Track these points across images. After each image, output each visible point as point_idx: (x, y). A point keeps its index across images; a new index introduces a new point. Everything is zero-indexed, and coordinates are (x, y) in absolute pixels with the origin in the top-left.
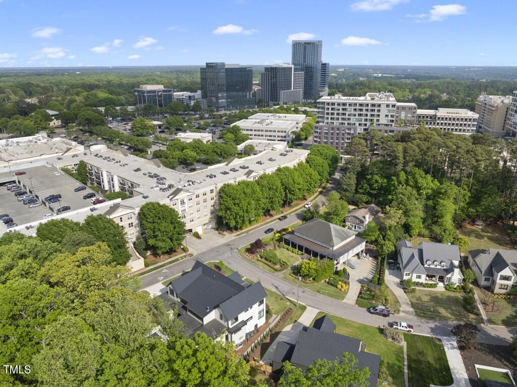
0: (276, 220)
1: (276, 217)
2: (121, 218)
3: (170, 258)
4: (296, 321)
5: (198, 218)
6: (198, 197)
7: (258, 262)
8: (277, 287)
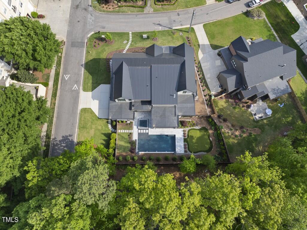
4: (199, 45)
7: (121, 9)
8: (159, 24)
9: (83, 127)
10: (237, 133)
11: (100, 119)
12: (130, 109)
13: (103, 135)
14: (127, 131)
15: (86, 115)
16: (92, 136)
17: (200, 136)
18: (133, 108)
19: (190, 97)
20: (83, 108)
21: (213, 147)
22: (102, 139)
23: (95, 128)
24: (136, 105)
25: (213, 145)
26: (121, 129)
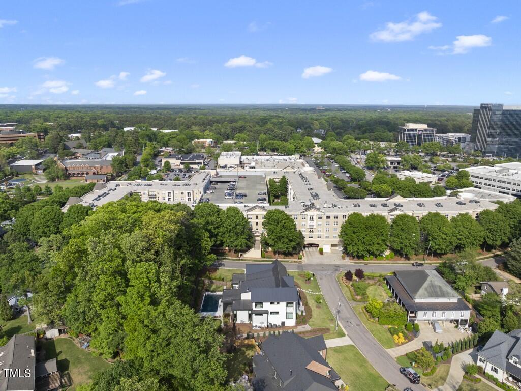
0: (409, 264)
1: (412, 262)
2: (257, 216)
3: (284, 258)
5: (326, 237)
6: (329, 218)
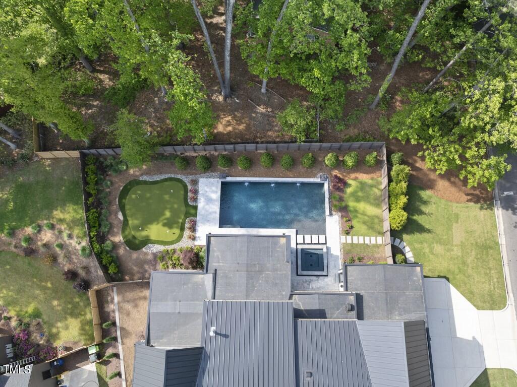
9: (488, 248)
10: (47, 236)
11: (442, 275)
12: (359, 298)
13: (427, 226)
14: (357, 240)
15: (487, 286)
16: (457, 222)
17: (150, 226)
18: (352, 300)
19: (162, 337)
20: (500, 309)
21: (118, 196)
22: (425, 214)
23: (452, 245)
24: (343, 309)
25: (117, 200)
26: (377, 246)
